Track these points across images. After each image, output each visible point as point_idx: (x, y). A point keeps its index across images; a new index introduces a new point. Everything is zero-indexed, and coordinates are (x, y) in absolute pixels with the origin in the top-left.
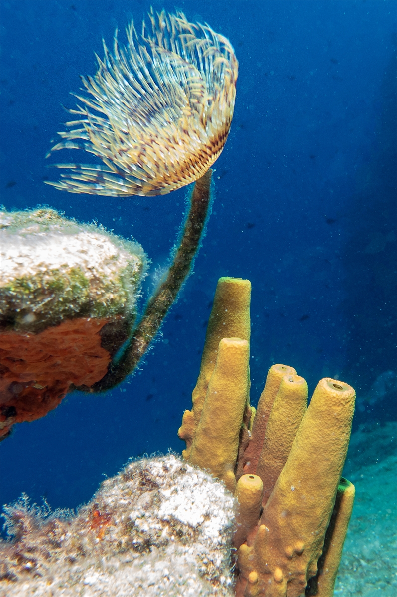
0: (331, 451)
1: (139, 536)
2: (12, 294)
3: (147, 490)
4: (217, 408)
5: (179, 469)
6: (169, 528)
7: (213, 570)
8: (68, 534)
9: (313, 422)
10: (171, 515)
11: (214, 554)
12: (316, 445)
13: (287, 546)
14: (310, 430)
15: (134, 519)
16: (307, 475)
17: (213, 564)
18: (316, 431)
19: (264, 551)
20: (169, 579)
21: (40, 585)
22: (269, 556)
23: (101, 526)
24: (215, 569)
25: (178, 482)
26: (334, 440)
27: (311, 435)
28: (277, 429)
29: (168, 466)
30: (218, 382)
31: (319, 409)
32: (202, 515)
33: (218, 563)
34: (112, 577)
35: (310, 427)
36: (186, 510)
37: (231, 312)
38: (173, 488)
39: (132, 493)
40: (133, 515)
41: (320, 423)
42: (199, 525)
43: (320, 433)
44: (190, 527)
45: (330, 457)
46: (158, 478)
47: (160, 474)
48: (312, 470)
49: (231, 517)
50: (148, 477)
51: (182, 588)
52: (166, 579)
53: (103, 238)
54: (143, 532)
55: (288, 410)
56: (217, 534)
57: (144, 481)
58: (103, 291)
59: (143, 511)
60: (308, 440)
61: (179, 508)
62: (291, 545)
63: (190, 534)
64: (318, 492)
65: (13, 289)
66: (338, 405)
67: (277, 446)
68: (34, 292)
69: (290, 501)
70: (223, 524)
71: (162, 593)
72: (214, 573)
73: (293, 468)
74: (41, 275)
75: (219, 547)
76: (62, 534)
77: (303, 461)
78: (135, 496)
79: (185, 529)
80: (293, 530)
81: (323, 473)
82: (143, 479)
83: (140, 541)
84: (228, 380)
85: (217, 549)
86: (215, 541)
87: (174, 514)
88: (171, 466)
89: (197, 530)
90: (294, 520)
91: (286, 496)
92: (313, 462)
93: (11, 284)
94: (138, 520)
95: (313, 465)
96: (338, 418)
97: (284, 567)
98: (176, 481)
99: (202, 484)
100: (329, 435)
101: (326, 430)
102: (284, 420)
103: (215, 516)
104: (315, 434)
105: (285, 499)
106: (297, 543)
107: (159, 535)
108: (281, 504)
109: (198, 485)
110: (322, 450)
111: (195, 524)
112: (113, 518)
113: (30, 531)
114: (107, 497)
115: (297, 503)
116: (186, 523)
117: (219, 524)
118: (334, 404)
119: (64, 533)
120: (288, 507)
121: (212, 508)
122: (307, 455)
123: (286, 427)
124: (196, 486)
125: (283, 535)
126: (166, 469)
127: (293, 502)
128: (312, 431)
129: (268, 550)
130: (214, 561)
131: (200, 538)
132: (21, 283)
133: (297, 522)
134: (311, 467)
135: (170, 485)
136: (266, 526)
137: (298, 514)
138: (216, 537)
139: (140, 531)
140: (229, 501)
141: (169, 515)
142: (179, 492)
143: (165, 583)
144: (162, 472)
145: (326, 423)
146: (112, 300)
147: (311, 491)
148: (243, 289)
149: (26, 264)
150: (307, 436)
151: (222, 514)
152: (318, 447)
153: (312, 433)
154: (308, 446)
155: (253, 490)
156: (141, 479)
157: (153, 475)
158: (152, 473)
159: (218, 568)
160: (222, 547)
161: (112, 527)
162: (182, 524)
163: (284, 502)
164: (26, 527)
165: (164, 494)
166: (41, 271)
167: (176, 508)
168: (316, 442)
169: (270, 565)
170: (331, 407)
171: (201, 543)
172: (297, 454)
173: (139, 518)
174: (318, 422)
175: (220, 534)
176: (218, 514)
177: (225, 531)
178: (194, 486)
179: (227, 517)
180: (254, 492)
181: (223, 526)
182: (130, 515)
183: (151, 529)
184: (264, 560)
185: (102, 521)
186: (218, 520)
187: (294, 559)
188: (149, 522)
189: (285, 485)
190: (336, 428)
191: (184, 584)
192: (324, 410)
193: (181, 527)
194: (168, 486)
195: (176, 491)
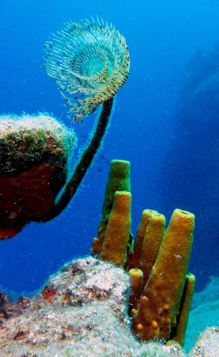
0: (182, 250)
1: (75, 298)
2: (6, 143)
3: (77, 274)
4: (115, 231)
5: (96, 262)
6: (92, 293)
7: (120, 314)
8: (31, 303)
9: (172, 234)
10: (94, 285)
11: (119, 306)
12: (174, 247)
13: (159, 307)
14: (170, 238)
15: (71, 290)
16: (169, 265)
17: (120, 311)
18: (174, 239)
19: (145, 312)
20: (96, 314)
21: (22, 319)
22: (149, 315)
23: (51, 297)
24: (121, 314)
25: (96, 269)
26: (184, 243)
27: (171, 241)
28: (149, 244)
29: (89, 261)
30: (114, 216)
31: (175, 225)
32: (112, 284)
33: (122, 310)
34: (63, 315)
35: (170, 237)
36: (102, 282)
37: (119, 179)
38: (93, 271)
39: (68, 278)
40: (71, 287)
41: (176, 234)
42: (110, 290)
43: (176, 239)
44: (105, 291)
45: (182, 253)
46: (83, 267)
47: (84, 265)
48: (172, 262)
49: (128, 285)
50: (77, 268)
51: (104, 320)
52: (95, 314)
53: (53, 119)
54: (77, 296)
55: (155, 233)
56: (121, 294)
57: (75, 270)
58: (55, 146)
59: (76, 286)
60: (169, 244)
61: (98, 281)
62: (161, 307)
63: (105, 296)
64: (176, 275)
65: (6, 140)
66: (186, 222)
67: (150, 254)
68: (17, 143)
69: (159, 281)
70: (124, 289)
71: (93, 321)
72: (121, 316)
73: (160, 262)
74: (22, 133)
75: (122, 302)
76: (27, 303)
77: (166, 257)
78: (70, 279)
79: (102, 293)
80: (162, 298)
81: (178, 263)
82: (74, 269)
83: (76, 301)
84: (121, 214)
85: (121, 303)
86: (120, 298)
87: (95, 285)
88: (90, 261)
89: (109, 293)
90: (162, 292)
91: (157, 279)
92: (172, 257)
93: (5, 137)
94: (73, 290)
95: (172, 258)
96: (186, 230)
97: (158, 320)
98: (95, 268)
99: (110, 269)
100: (181, 240)
101: (179, 237)
102: (153, 239)
103: (119, 285)
104: (173, 240)
105: (157, 280)
106: (165, 305)
107: (87, 297)
108: (155, 284)
109: (108, 270)
110: (177, 249)
111: (108, 290)
112: (58, 292)
113: (8, 302)
114: (53, 281)
115: (164, 281)
116: (102, 289)
117: (122, 289)
118: (184, 221)
119: (29, 302)
120: (159, 284)
121: (117, 281)
122: (169, 253)
123: (154, 243)
124: (106, 270)
125: (156, 301)
126: (88, 263)
127: (162, 281)
128: (171, 239)
129: (148, 311)
130: (120, 310)
131: (111, 297)
132: (11, 137)
133: (164, 293)
134: (171, 260)
135: (91, 270)
136: (146, 297)
137: (165, 288)
138: (120, 296)
139: (75, 295)
140: (126, 277)
141: (92, 286)
142: (97, 273)
143: (94, 317)
144: (85, 264)
145: (179, 233)
146: (60, 152)
147: (172, 274)
148: (126, 166)
149: (13, 127)
150: (168, 242)
151: (123, 283)
152: (175, 248)
153: (171, 240)
154: (169, 248)
155: (138, 276)
156: (73, 269)
157: (80, 266)
158: (80, 265)
159: (122, 314)
160: (124, 302)
161: (58, 296)
162: (100, 290)
163: (156, 282)
164: (5, 300)
165: (88, 275)
166: (21, 131)
167: (96, 282)
168: (174, 245)
169: (149, 319)
170: (182, 224)
171: (112, 299)
172: (163, 253)
173: (74, 289)
174: (174, 233)
175: (123, 295)
176: (121, 284)
177: (125, 293)
178: (105, 270)
179: (126, 285)
180: (139, 278)
181: (124, 290)
182: (68, 288)
183: (81, 294)
184: (146, 317)
185: (51, 294)
186: (121, 287)
187: (163, 315)
188: (80, 290)
189: (156, 272)
190: (185, 236)
191: (105, 318)
192: (178, 226)
193: (99, 292)
194: (90, 271)
195: (95, 273)
